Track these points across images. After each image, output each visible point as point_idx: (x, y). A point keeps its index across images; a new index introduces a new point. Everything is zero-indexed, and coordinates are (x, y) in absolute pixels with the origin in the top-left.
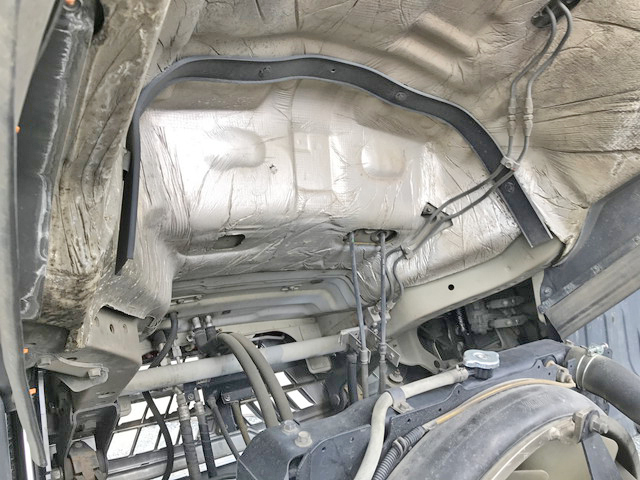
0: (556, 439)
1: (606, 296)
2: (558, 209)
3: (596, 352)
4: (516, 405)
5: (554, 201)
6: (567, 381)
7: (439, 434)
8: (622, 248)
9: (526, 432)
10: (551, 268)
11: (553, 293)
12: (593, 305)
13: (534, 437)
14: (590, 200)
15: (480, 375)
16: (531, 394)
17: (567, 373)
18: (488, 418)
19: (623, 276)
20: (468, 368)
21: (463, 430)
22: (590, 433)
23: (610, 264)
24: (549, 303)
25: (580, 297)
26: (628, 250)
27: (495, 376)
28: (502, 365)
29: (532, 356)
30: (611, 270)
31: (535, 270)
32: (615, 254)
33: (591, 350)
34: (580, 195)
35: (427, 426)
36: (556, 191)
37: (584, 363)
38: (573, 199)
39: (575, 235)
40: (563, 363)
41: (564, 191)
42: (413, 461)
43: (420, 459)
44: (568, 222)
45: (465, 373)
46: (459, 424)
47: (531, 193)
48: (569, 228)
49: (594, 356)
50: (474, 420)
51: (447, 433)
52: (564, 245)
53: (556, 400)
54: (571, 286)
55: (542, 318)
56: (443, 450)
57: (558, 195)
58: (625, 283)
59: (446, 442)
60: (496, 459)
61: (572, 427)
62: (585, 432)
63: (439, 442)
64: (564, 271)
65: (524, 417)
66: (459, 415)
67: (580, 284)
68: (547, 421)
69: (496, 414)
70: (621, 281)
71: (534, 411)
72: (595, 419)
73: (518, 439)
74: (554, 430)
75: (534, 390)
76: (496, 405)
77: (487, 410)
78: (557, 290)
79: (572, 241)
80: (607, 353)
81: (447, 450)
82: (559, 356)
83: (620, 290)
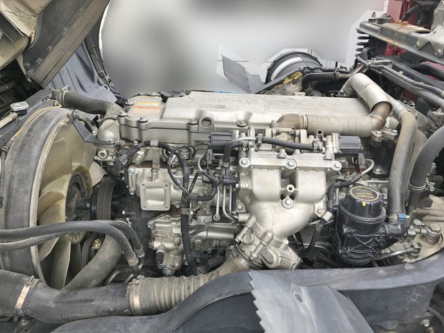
0: (63, 126)
1: (59, 61)
2: (21, 18)
3: (65, 90)
4: (44, 120)
5: (18, 13)
6: (57, 105)
7: (18, 141)
8: (59, 35)
9: (52, 127)
10: (25, 52)
11: (31, 65)
12: (54, 67)
13: (55, 128)
14: (37, 12)
15: (22, 113)
16: (48, 114)
17: (56, 102)
18: (36, 128)
19: (63, 50)
20: (16, 112)
21: (28, 135)
22: (74, 119)
23: (55, 45)
24: (31, 71)
25: (46, 65)
26: (62, 37)
27: (28, 112)
28: (30, 106)
29: (39, 99)
30: (57, 48)
31: (17, 55)
32: (56, 40)
33: (63, 89)
34: (31, 10)
35: (12, 139)
36: (17, 8)
37: (62, 96)
38: (28, 12)
39: (34, 32)
40: (53, 98)
41: (22, 8)
42: (12, 154)
43: (15, 152)
44: (28, 25)
45: (15, 114)
46: (24, 134)
47: (3, 10)
48: (30, 29)
49: (65, 92)
50: (30, 130)
51: (21, 139)
52: (30, 38)
53: (58, 113)
54: (40, 60)
55: (29, 80)
56: (23, 145)
57: (19, 11)
58: (65, 54)
59: (23, 142)
60: (45, 141)
61: (68, 120)
62: (73, 119)
63: (20, 143)
64: (34, 52)
65: (49, 122)
66: (23, 131)
67: (44, 58)
68: (58, 121)
69: (38, 125)
70: (63, 53)
71: (52, 119)
72: (75, 114)
73: (50, 131)
74: (62, 123)
75: (48, 112)
76: (36, 122)
77: (34, 125)
78: (34, 64)
79: (33, 35)
80: (69, 89)
81: (25, 145)
82: (50, 96)
83: (64, 57)
